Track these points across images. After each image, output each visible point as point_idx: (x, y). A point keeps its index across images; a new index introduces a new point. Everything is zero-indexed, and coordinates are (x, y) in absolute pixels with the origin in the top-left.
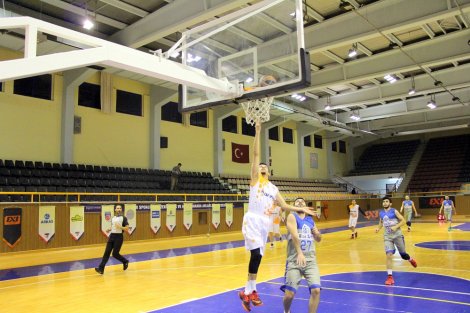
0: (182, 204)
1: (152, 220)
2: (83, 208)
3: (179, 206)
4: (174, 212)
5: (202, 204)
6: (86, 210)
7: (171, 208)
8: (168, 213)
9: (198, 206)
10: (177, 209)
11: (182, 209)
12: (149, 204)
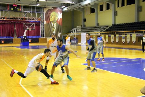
0: (132, 34)
1: (123, 39)
2: (108, 35)
3: (131, 35)
4: (129, 37)
5: (140, 34)
6: (108, 36)
7: (128, 36)
8: (127, 37)
9: (138, 35)
10: (130, 36)
11: (132, 36)
12: (122, 35)
